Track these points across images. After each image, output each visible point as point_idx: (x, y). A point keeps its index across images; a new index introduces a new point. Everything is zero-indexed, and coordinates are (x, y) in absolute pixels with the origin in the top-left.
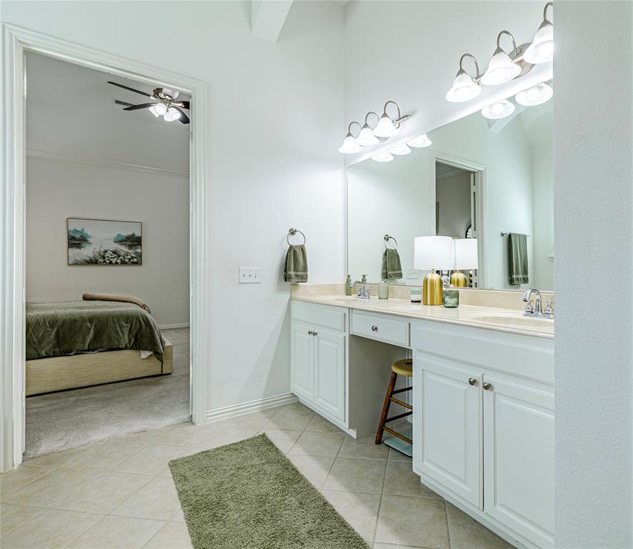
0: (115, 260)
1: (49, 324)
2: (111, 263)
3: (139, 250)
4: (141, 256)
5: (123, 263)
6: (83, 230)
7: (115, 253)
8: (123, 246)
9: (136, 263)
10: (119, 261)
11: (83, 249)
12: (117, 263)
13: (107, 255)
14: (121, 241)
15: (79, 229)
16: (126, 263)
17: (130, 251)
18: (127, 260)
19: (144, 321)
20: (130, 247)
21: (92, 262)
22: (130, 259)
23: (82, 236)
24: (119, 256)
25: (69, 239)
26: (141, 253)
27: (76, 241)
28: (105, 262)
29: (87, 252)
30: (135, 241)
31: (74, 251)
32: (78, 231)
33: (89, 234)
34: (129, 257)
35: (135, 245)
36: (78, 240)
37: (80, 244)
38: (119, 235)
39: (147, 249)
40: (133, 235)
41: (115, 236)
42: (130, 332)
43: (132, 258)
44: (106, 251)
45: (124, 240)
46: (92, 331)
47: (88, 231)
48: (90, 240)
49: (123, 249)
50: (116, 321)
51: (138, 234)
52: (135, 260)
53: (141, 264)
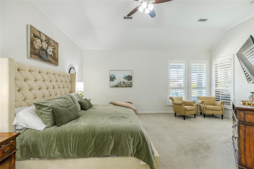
0: (124, 85)
1: (91, 135)
2: (122, 86)
3: (131, 81)
4: (132, 84)
5: (126, 86)
6: (114, 74)
7: (123, 82)
8: (126, 80)
9: (130, 86)
10: (125, 86)
11: (114, 81)
12: (124, 87)
13: (121, 83)
14: (125, 78)
15: (113, 74)
16: (127, 87)
17: (128, 82)
18: (127, 85)
19: (141, 136)
20: (128, 80)
21: (117, 86)
22: (128, 85)
23: (114, 77)
24: (125, 84)
25: (110, 78)
26: (132, 82)
27: (112, 79)
28: (120, 86)
29: (115, 82)
30: (129, 78)
31: (112, 82)
32: (112, 75)
33: (116, 76)
34: (128, 84)
35: (130, 79)
36: (113, 78)
37: (113, 80)
38: (125, 76)
39: (134, 81)
40: (129, 75)
41: (124, 76)
42: (133, 144)
43: (129, 84)
44: (121, 82)
45: (126, 78)
46: (113, 142)
47: (115, 75)
48: (116, 78)
49: (126, 81)
50: (126, 136)
51: (131, 75)
52: (130, 85)
53: (132, 87)
